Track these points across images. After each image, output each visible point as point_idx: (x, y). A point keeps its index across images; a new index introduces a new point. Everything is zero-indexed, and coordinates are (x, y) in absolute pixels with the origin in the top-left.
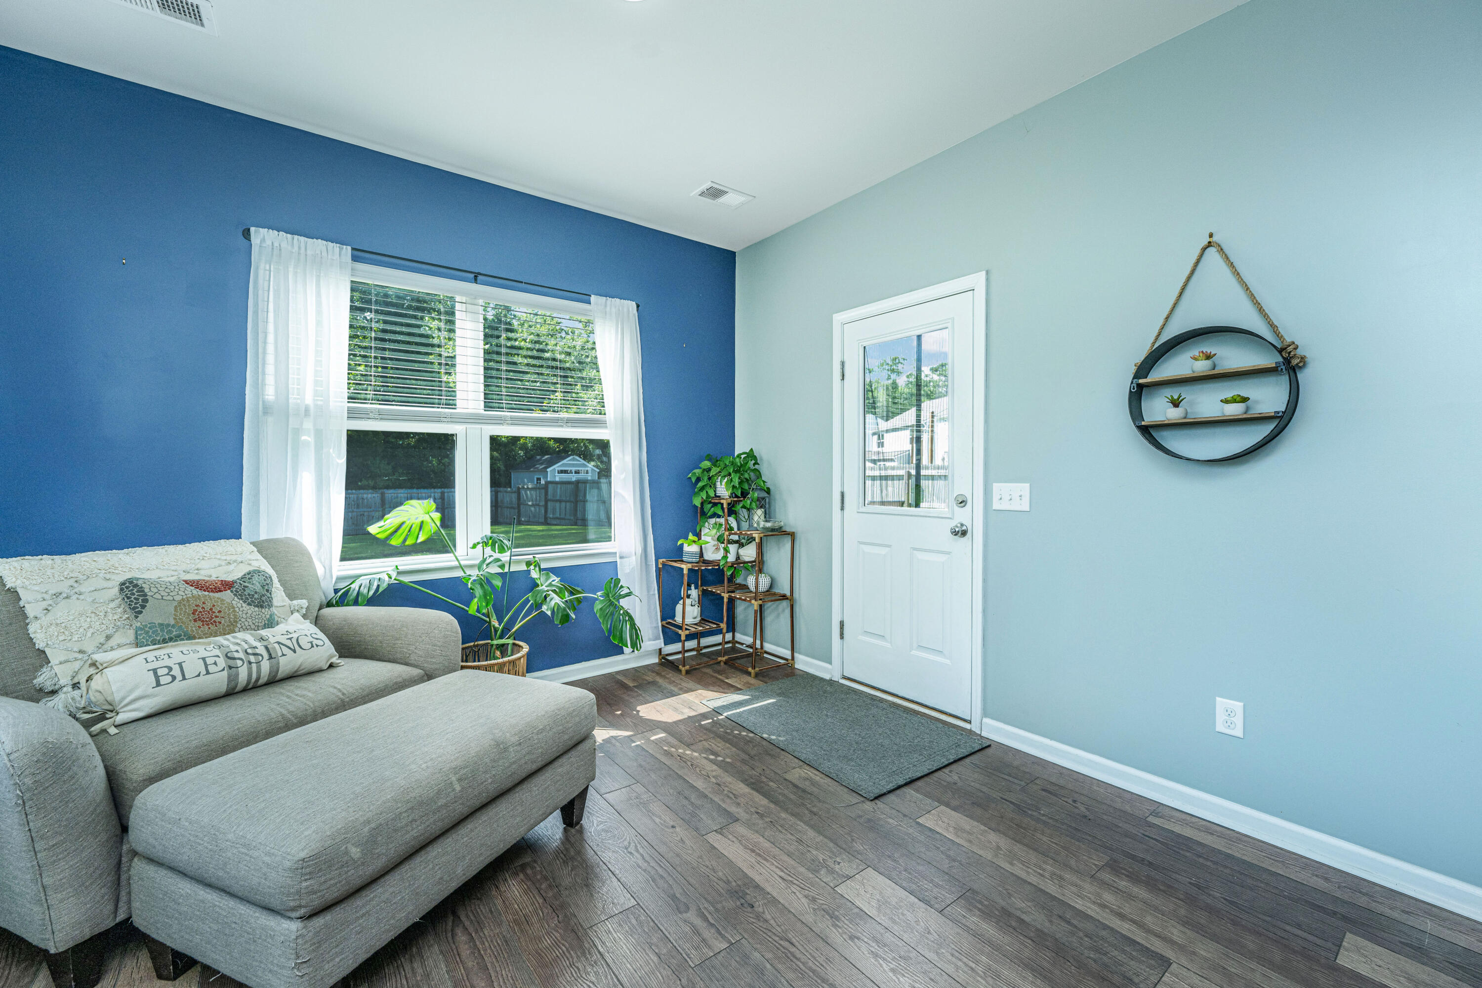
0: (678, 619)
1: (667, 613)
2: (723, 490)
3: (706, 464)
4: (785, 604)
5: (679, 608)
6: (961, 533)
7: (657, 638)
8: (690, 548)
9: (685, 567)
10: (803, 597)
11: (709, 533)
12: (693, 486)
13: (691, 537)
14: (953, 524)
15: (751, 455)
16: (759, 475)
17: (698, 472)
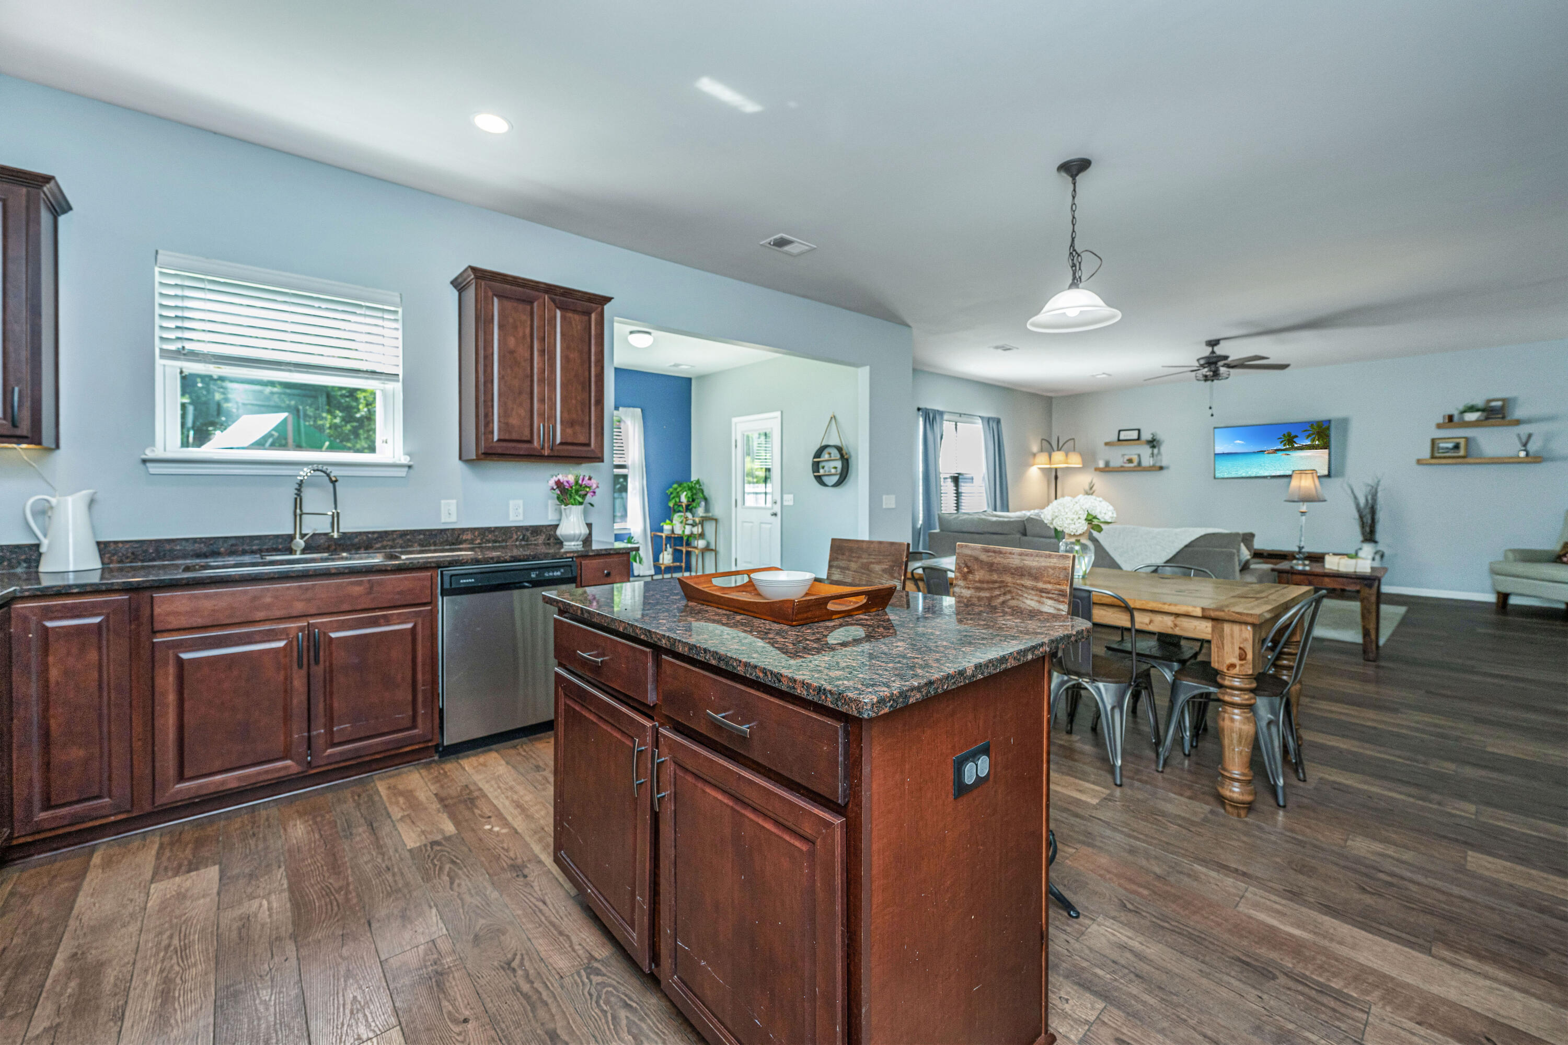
0: (661, 561)
1: (656, 559)
2: (684, 499)
3: (675, 486)
4: (713, 553)
5: (661, 556)
6: (775, 514)
7: (650, 569)
8: (667, 527)
9: (664, 535)
10: (721, 549)
11: (677, 518)
12: (668, 498)
13: (668, 521)
14: (772, 511)
15: (698, 482)
16: (702, 491)
17: (671, 490)
